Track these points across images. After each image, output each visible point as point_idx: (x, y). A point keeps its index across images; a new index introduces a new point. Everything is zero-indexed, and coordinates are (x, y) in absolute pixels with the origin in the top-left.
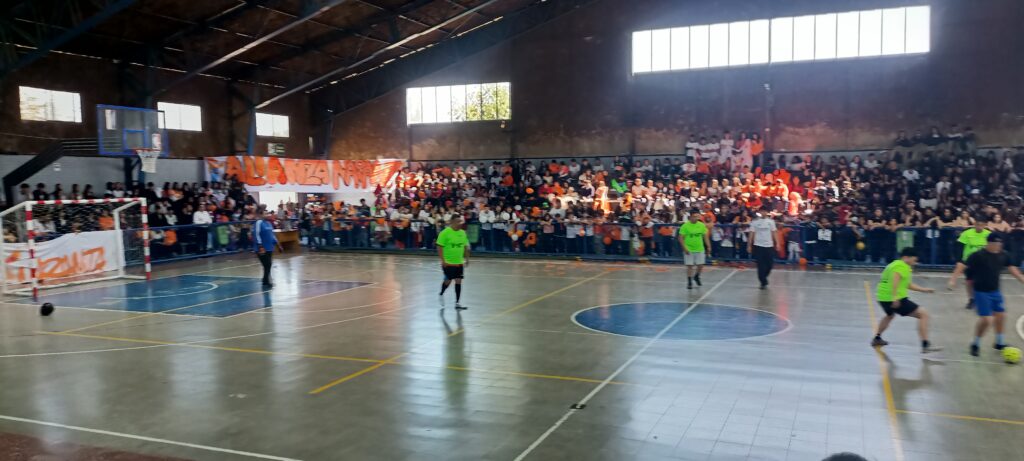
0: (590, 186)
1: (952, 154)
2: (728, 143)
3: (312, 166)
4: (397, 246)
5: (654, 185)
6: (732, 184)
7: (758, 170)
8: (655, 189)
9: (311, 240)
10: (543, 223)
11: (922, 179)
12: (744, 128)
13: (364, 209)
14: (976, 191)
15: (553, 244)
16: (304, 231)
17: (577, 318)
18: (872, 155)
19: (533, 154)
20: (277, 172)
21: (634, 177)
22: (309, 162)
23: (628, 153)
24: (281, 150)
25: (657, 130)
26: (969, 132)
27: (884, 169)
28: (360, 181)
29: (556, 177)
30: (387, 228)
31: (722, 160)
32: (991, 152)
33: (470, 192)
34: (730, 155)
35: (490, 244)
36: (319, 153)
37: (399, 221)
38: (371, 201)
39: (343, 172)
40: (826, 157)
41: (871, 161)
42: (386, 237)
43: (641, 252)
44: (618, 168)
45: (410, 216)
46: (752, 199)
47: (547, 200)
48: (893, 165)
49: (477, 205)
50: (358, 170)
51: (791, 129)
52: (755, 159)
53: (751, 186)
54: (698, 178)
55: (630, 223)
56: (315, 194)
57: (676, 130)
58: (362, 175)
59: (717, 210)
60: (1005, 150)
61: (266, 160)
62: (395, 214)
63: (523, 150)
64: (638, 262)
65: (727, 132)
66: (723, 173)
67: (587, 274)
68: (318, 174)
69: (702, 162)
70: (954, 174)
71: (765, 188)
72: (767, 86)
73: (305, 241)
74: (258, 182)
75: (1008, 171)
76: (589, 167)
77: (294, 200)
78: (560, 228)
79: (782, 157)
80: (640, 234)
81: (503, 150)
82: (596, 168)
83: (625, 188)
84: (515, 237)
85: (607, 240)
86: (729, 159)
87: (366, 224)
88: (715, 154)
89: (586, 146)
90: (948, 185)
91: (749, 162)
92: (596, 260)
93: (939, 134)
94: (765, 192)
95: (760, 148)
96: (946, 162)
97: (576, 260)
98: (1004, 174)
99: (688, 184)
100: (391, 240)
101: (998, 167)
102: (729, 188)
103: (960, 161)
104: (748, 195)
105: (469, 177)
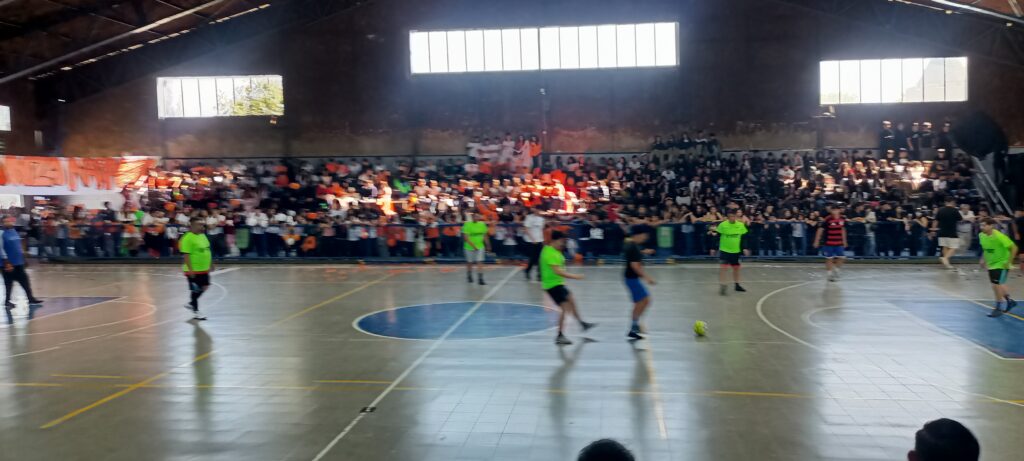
0: (371, 186)
1: (701, 156)
3: (41, 164)
4: (150, 254)
5: (439, 186)
6: (513, 184)
8: (439, 189)
9: (41, 251)
10: (322, 225)
11: (678, 178)
12: (523, 131)
13: (108, 214)
14: (721, 190)
15: (336, 247)
16: (33, 240)
17: (362, 324)
18: (635, 157)
19: (308, 153)
21: (417, 177)
22: (37, 160)
23: (411, 153)
24: (1, 146)
25: (443, 131)
26: (713, 138)
27: (646, 170)
28: (103, 181)
29: (334, 177)
30: (138, 235)
32: (733, 155)
33: (238, 192)
34: (510, 156)
35: (265, 248)
36: (50, 148)
37: (152, 226)
38: (117, 203)
39: (80, 171)
40: (596, 159)
41: (635, 163)
42: (138, 244)
43: (427, 253)
44: (401, 168)
45: (166, 220)
47: (324, 201)
48: (652, 167)
49: (248, 208)
50: (99, 169)
51: (566, 132)
53: (530, 186)
54: (481, 178)
55: (413, 223)
56: (46, 197)
57: (460, 132)
58: (106, 174)
59: (500, 210)
60: (744, 153)
62: (147, 219)
63: (298, 148)
64: (424, 263)
65: (508, 134)
67: (370, 277)
68: (50, 174)
69: (484, 163)
70: (704, 174)
71: (542, 188)
72: (542, 90)
73: (34, 251)
75: (746, 171)
76: (370, 167)
77: (19, 204)
78: (341, 231)
79: (559, 158)
80: (425, 235)
81: (275, 148)
82: (379, 168)
83: (409, 188)
84: (290, 241)
85: (391, 242)
86: (509, 160)
87: (113, 230)
89: (368, 146)
90: (699, 184)
91: (528, 163)
92: (380, 263)
93: (688, 139)
94: (543, 192)
95: (538, 149)
96: (696, 163)
97: (358, 263)
98: (744, 174)
99: (471, 184)
100: (144, 248)
101: (739, 168)
102: (510, 188)
103: (709, 163)
104: (527, 194)
105: (236, 176)
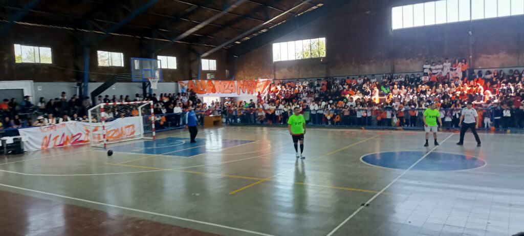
0: (369, 90)
2: (448, 65)
4: (269, 122)
5: (405, 88)
7: (466, 79)
8: (406, 91)
9: (227, 120)
10: (344, 110)
12: (457, 56)
13: (252, 105)
15: (350, 121)
16: (224, 116)
17: (364, 159)
19: (338, 75)
20: (211, 87)
21: (394, 84)
22: (226, 82)
23: (390, 72)
24: (213, 77)
25: (407, 60)
28: (250, 90)
29: (350, 86)
30: (264, 113)
31: (444, 74)
33: (305, 94)
34: (449, 71)
35: (316, 120)
36: (231, 77)
37: (269, 110)
38: (255, 100)
39: (242, 87)
42: (263, 118)
43: (398, 124)
44: (385, 80)
45: (275, 107)
46: (462, 95)
47: (345, 98)
49: (309, 101)
50: (249, 85)
51: (485, 56)
52: (464, 73)
53: (462, 88)
54: (430, 84)
55: (392, 109)
56: (229, 98)
57: (417, 59)
58: (251, 87)
59: (442, 101)
61: (206, 81)
62: (267, 106)
63: (333, 72)
64: (397, 130)
66: (445, 81)
67: (368, 136)
68: (230, 87)
69: (433, 76)
71: (469, 88)
72: (470, 32)
73: (224, 120)
74: (202, 92)
76: (368, 80)
77: (219, 101)
78: (352, 112)
79: (480, 71)
80: (397, 115)
81: (322, 73)
82: (373, 81)
83: (388, 90)
84: (329, 118)
85: (379, 118)
86: (448, 73)
87: (253, 111)
88: (440, 71)
89: (367, 69)
92: (373, 129)
94: (469, 91)
97: (362, 129)
99: (424, 88)
100: (266, 120)
102: (448, 89)
104: (459, 92)
105: (304, 87)
